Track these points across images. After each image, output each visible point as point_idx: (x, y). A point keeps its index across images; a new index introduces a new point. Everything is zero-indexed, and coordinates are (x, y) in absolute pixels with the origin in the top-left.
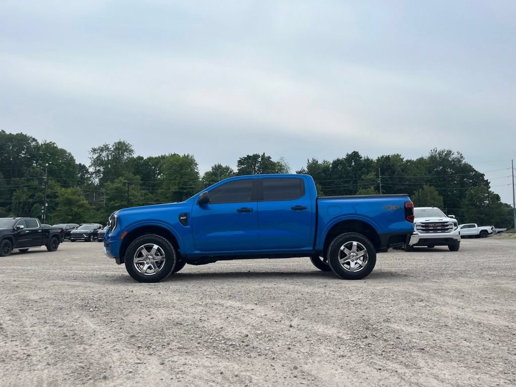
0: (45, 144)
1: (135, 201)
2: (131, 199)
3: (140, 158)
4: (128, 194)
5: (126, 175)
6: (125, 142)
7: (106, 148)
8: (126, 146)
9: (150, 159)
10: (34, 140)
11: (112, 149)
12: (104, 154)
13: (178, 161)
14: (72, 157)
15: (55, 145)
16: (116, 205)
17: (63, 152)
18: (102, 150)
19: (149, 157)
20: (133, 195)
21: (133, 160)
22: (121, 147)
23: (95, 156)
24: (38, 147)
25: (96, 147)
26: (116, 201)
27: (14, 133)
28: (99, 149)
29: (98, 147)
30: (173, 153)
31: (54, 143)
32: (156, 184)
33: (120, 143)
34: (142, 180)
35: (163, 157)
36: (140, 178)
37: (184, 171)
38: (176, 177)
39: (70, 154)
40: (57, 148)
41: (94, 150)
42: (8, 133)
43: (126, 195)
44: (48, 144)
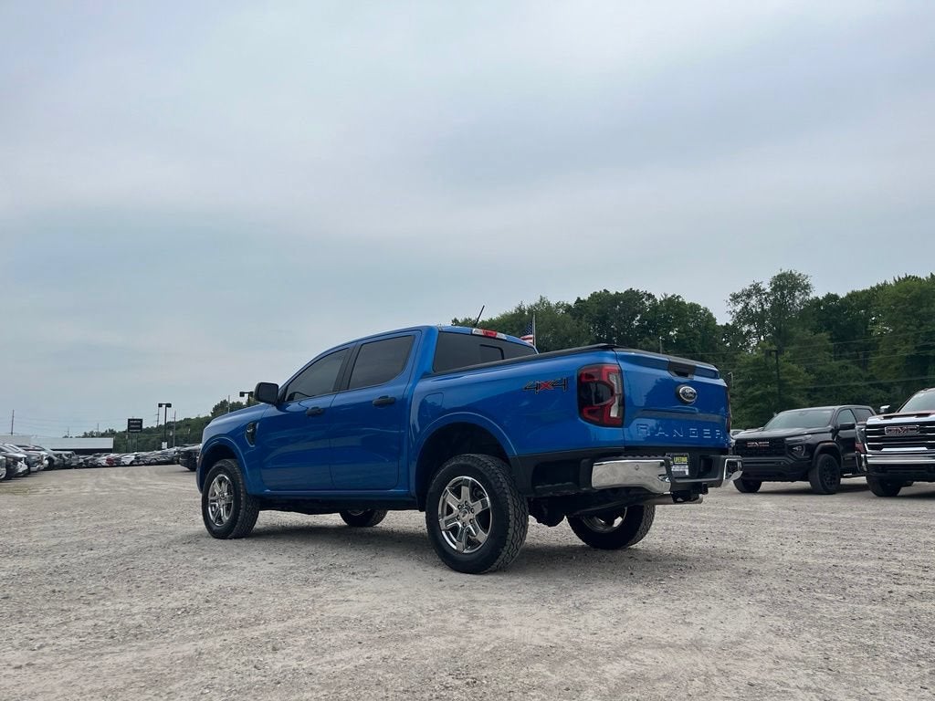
0: (665, 300)
1: (796, 384)
2: (786, 380)
3: (831, 298)
4: (778, 371)
5: (798, 335)
6: (793, 272)
7: (757, 289)
8: (796, 279)
9: (853, 296)
10: (650, 296)
11: (768, 290)
12: (753, 301)
13: (909, 292)
14: (710, 315)
15: (680, 299)
16: (757, 393)
17: (695, 307)
18: (749, 296)
19: (850, 292)
20: (790, 372)
21: (817, 302)
22: (787, 283)
23: (739, 307)
24: (655, 308)
25: (738, 291)
26: (758, 385)
27: (622, 291)
28: (743, 294)
29: (740, 291)
30: (904, 276)
31: (678, 297)
32: (869, 345)
33: (781, 277)
34: (831, 340)
35: (881, 289)
36: (829, 337)
37: (925, 309)
38: (908, 325)
39: (706, 310)
40: (684, 303)
41: (735, 298)
42: (613, 292)
43: (775, 372)
44: (670, 299)
